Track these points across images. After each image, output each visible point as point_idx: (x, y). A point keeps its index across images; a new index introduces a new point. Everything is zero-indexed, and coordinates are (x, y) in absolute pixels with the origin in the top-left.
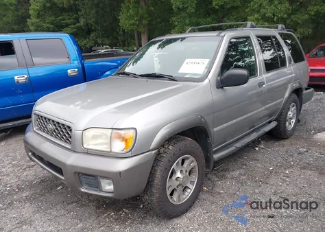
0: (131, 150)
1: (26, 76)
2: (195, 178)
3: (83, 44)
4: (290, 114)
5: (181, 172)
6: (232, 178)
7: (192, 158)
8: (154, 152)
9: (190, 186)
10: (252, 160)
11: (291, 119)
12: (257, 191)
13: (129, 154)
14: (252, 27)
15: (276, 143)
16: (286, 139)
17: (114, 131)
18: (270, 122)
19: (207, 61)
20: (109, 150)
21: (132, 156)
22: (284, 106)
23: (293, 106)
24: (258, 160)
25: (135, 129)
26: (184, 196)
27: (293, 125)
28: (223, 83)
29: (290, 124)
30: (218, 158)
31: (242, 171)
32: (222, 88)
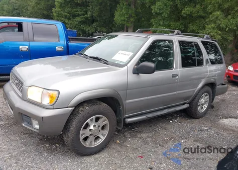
0: (53, 105)
1: (27, 47)
2: (106, 132)
3: (87, 30)
4: (202, 100)
5: (94, 126)
6: (141, 138)
7: (104, 118)
8: (71, 108)
9: (101, 137)
10: (162, 128)
11: (203, 104)
12: (153, 150)
13: (52, 107)
14: (178, 34)
15: (189, 120)
16: (197, 118)
17: (45, 90)
18: (184, 104)
19: (131, 54)
20: (40, 102)
21: (54, 109)
22: (197, 94)
23: (206, 95)
24: (166, 130)
25: (58, 91)
26: (96, 143)
27: (205, 109)
28: (138, 70)
29: (202, 108)
30: (130, 122)
31: (150, 135)
32: (138, 74)
